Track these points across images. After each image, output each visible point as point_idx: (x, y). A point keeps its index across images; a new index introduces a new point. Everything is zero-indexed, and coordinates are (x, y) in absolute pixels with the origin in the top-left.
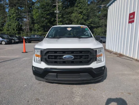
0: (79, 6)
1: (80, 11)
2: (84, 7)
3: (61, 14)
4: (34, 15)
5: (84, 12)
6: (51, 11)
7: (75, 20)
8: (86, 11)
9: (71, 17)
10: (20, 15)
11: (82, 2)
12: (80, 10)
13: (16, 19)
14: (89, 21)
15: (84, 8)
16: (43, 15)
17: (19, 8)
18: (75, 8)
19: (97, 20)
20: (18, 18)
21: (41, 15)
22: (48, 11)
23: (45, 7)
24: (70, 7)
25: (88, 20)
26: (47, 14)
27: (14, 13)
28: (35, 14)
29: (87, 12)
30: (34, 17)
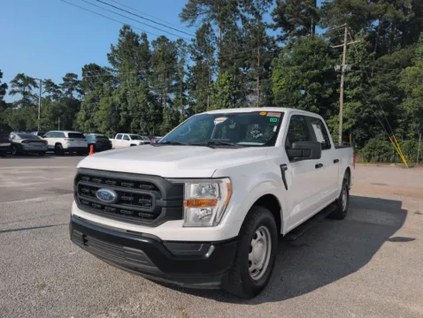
3: (359, 74)
4: (276, 84)
6: (325, 69)
7: (414, 90)
9: (399, 79)
10: (239, 87)
13: (230, 97)
16: (299, 81)
17: (242, 69)
20: (234, 95)
21: (294, 83)
22: (316, 67)
23: (308, 58)
24: (399, 46)
26: (311, 77)
27: (226, 84)
28: (277, 82)
30: (273, 89)
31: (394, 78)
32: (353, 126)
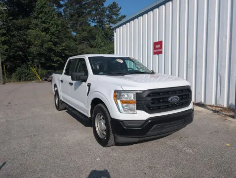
0: (41, 18)
1: (45, 27)
2: (51, 20)
3: (5, 28)
5: (53, 29)
7: (36, 42)
8: (55, 29)
11: (46, 12)
12: (44, 25)
14: (63, 46)
15: (52, 22)
18: (34, 21)
19: (72, 44)
24: (21, 16)
25: (60, 44)
29: (57, 30)
31: (25, 35)
32: (5, 60)
